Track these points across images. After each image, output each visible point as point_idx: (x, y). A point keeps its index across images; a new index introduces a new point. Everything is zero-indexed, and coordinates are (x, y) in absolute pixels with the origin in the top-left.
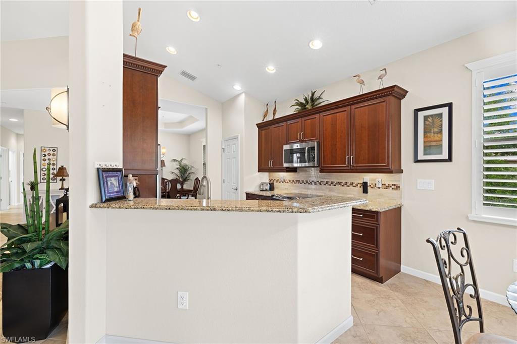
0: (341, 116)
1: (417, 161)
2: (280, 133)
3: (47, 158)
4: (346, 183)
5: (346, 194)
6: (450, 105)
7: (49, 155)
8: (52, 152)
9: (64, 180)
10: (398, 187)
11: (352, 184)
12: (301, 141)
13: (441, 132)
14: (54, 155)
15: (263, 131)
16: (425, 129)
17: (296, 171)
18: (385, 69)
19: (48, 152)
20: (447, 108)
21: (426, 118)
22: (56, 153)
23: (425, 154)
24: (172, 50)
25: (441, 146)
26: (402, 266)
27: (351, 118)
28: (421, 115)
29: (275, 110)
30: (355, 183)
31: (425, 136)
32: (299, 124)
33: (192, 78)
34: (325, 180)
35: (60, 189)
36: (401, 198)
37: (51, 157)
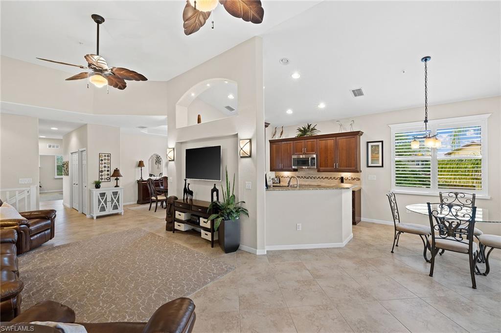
0: (331, 142)
1: (368, 167)
2: (289, 148)
3: (103, 162)
4: (331, 178)
5: (331, 183)
6: (382, 142)
7: (105, 159)
8: (106, 158)
9: (118, 179)
10: (359, 179)
11: (334, 178)
12: (304, 154)
13: (378, 153)
14: (108, 160)
15: (274, 146)
16: (372, 151)
17: (297, 171)
18: (353, 121)
19: (104, 157)
20: (381, 143)
21: (372, 146)
22: (109, 158)
23: (372, 163)
24: (231, 97)
25: (379, 160)
26: (362, 218)
27: (336, 144)
28: (370, 144)
29: (282, 132)
30: (336, 177)
31: (372, 155)
32: (303, 143)
33: (232, 109)
34: (318, 176)
35: (115, 187)
36: (361, 185)
37: (106, 161)
